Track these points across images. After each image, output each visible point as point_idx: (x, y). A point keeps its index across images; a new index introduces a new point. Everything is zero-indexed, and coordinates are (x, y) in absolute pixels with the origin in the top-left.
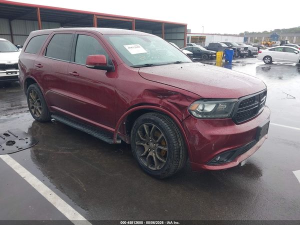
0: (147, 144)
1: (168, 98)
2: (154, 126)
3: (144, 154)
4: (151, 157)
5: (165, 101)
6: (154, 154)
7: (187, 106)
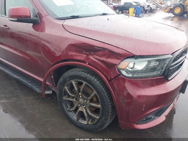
0: (76, 99)
1: (95, 54)
2: (85, 83)
3: (73, 109)
4: (81, 113)
5: (91, 57)
6: (84, 110)
7: (116, 65)
